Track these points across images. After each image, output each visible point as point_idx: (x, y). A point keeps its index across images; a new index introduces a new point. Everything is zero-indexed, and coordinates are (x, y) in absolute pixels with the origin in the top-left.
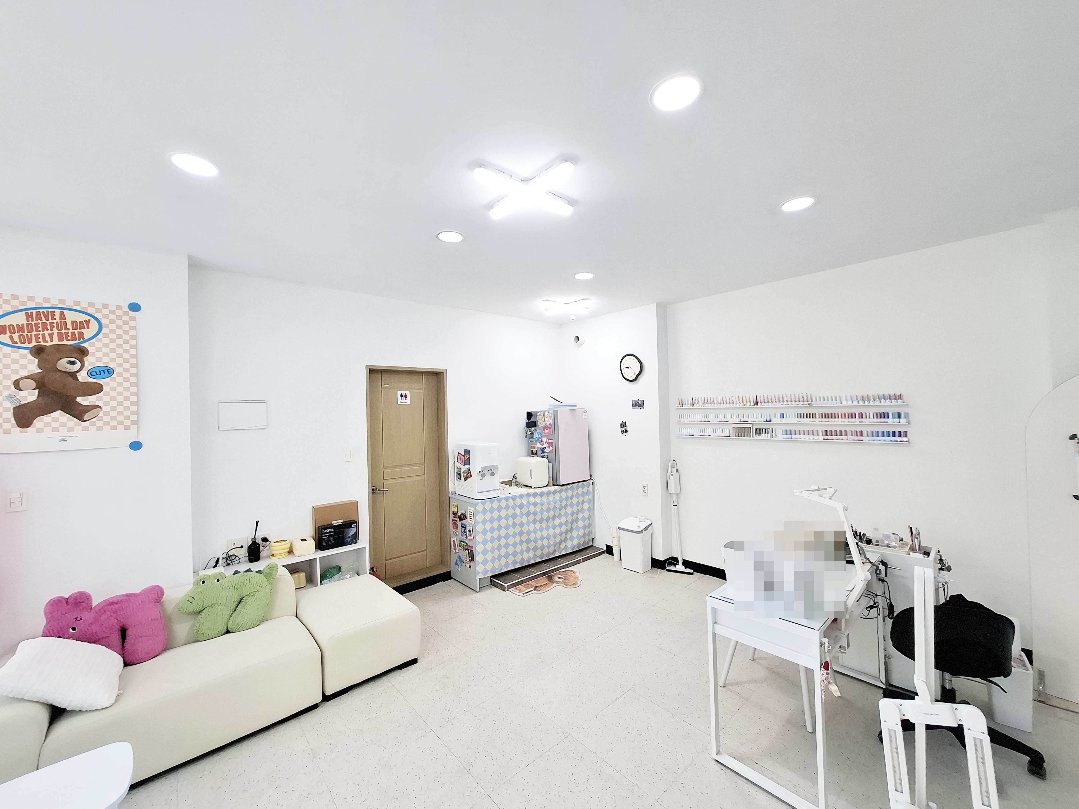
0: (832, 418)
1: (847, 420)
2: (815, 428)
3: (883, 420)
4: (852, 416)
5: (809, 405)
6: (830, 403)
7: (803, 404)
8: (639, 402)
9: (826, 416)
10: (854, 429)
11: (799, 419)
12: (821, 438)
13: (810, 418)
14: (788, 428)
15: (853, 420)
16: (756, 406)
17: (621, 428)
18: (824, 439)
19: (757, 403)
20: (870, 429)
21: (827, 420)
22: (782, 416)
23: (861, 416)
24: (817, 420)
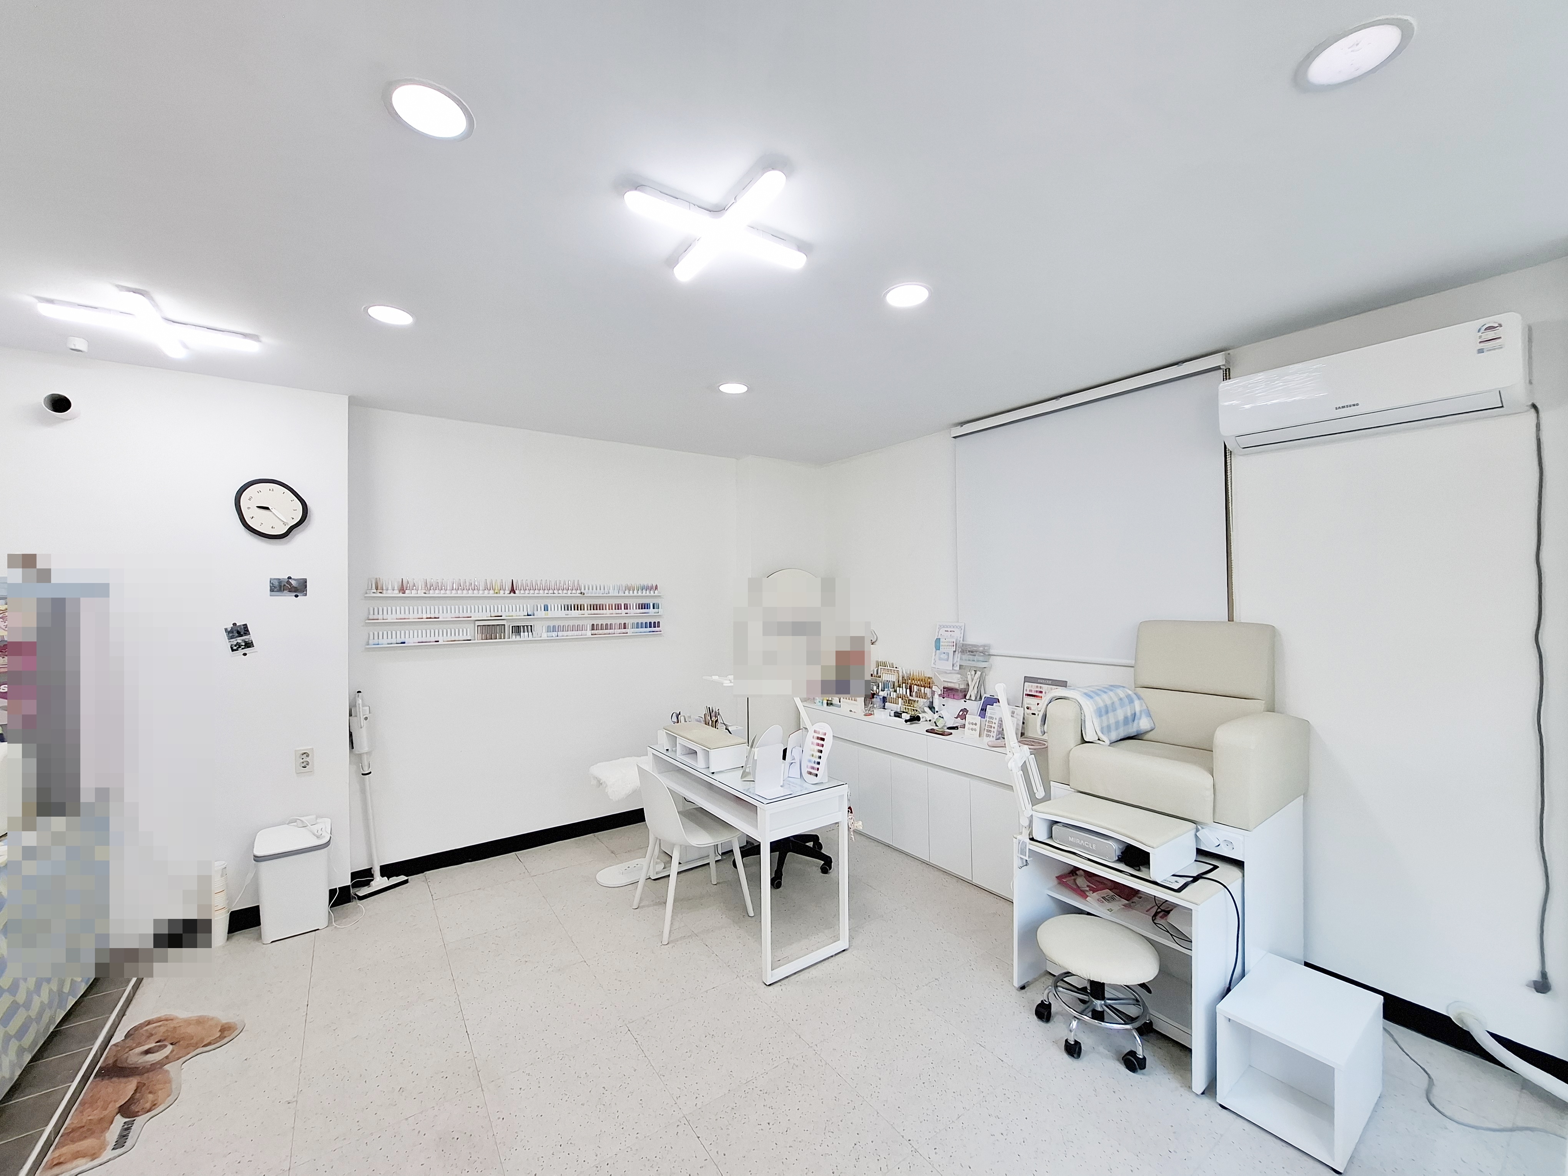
0: (600, 609)
1: (614, 611)
2: (580, 623)
3: (644, 611)
4: (618, 607)
5: (580, 595)
6: (599, 593)
7: (571, 593)
8: (293, 582)
9: (595, 607)
10: (618, 622)
11: (566, 611)
12: (589, 633)
13: (578, 610)
14: (552, 624)
15: (620, 611)
16: (512, 594)
17: (232, 638)
18: (592, 635)
19: (513, 591)
20: (636, 621)
21: (596, 612)
22: (546, 608)
23: (626, 607)
24: (586, 612)
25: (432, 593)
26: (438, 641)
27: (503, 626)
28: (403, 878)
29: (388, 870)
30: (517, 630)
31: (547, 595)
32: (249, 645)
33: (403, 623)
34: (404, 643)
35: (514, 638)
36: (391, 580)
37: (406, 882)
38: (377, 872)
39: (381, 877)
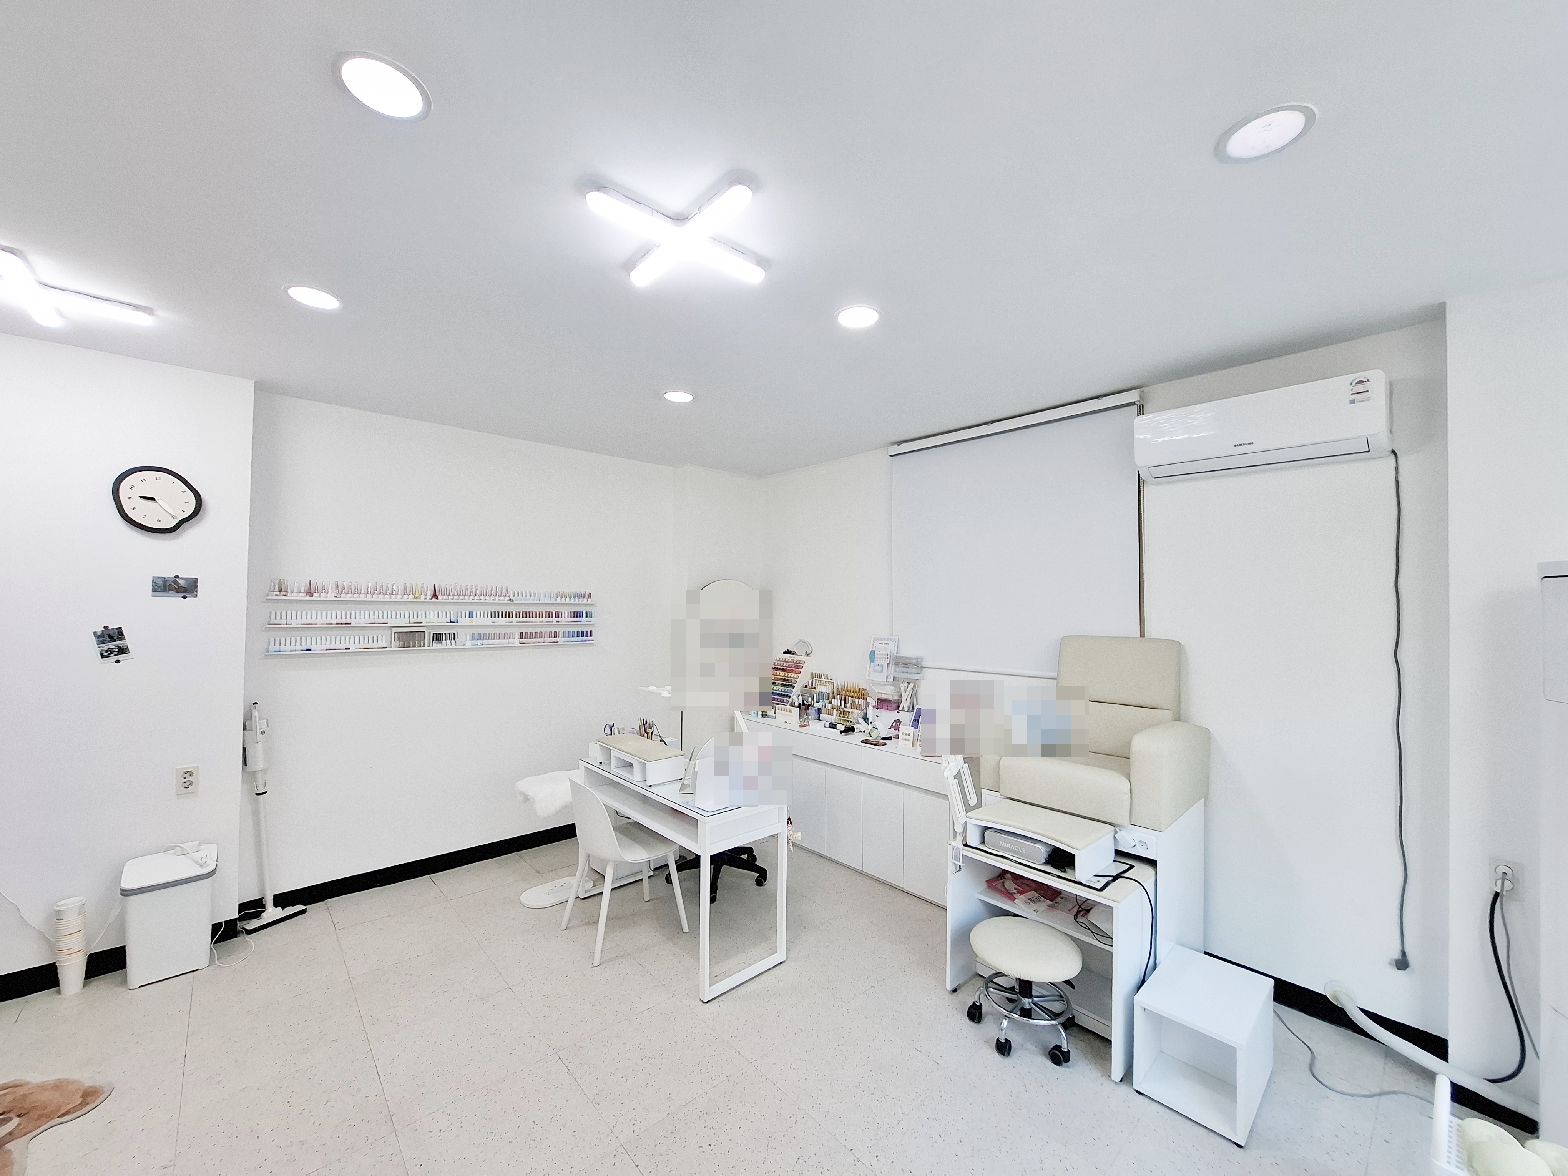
0: (529, 617)
1: (544, 619)
2: (508, 631)
3: (576, 619)
4: (549, 615)
5: (509, 602)
6: (529, 600)
7: (499, 600)
8: (180, 582)
9: (524, 615)
10: (548, 630)
11: (493, 619)
12: (517, 641)
13: (506, 617)
14: (476, 631)
15: (550, 619)
16: (434, 600)
17: (103, 642)
18: (520, 643)
19: (435, 596)
20: (567, 629)
21: (524, 619)
22: (471, 615)
23: (557, 615)
24: (515, 620)
25: (343, 597)
26: (349, 649)
27: (423, 634)
28: (300, 907)
29: (281, 900)
30: (438, 638)
31: (473, 601)
32: (123, 651)
33: (308, 628)
34: (310, 650)
35: (434, 646)
36: (297, 581)
37: (303, 912)
38: (269, 902)
39: (274, 908)
